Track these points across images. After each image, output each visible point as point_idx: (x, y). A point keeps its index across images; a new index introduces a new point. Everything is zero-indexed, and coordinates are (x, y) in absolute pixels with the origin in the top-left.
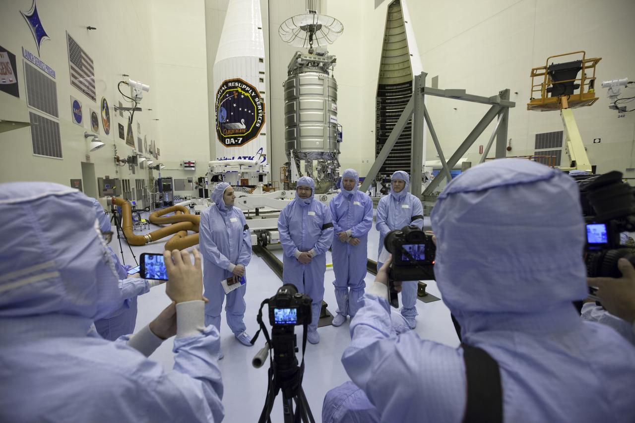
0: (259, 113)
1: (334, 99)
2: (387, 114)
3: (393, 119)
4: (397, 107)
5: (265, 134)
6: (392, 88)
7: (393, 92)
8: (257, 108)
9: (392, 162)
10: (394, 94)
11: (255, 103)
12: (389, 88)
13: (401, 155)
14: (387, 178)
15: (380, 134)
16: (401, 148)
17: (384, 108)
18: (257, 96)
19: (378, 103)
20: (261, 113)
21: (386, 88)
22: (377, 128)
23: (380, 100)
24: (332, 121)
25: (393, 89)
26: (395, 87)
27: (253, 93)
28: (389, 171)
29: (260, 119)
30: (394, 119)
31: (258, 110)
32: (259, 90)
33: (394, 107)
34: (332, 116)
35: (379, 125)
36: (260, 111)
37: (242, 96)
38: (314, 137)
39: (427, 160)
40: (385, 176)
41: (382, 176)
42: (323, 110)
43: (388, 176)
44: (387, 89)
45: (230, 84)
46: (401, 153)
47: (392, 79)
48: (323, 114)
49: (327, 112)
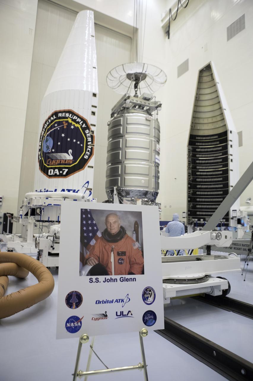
0: (88, 145)
1: (158, 140)
2: (198, 162)
3: (203, 166)
4: (206, 156)
5: (92, 167)
6: (202, 138)
7: (203, 142)
8: (87, 139)
9: (202, 206)
10: (204, 144)
11: (85, 134)
12: (199, 138)
13: (212, 200)
14: (199, 222)
15: (191, 179)
16: (212, 193)
17: (194, 156)
18: (88, 128)
19: (189, 151)
20: (90, 145)
21: (197, 138)
22: (189, 173)
23: (191, 149)
24: (157, 161)
25: (202, 140)
26: (204, 138)
27: (84, 124)
28: (199, 215)
29: (88, 151)
30: (204, 166)
31: (87, 142)
32: (90, 122)
33: (204, 156)
34: (157, 156)
35: (190, 171)
36: (89, 143)
37: (72, 127)
38: (139, 175)
39: (241, 206)
40: (196, 220)
41: (193, 220)
42: (149, 149)
43: (199, 220)
44: (197, 140)
45: (60, 115)
46: (211, 198)
47: (204, 131)
48: (149, 153)
49: (153, 151)
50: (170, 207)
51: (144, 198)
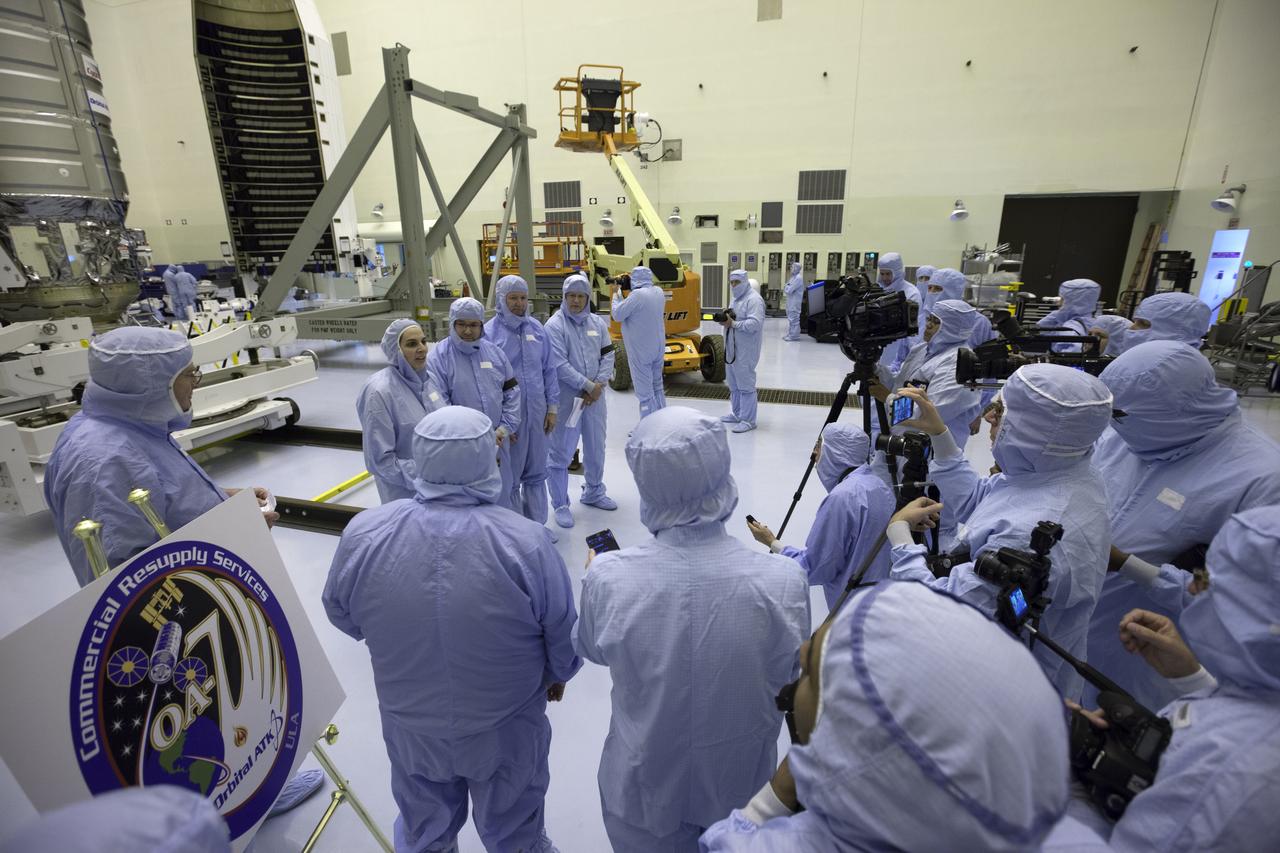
1: (82, 40)
2: (236, 105)
3: (254, 119)
4: (258, 91)
6: (236, 37)
7: (240, 49)
9: (272, 226)
10: (245, 55)
12: (228, 35)
13: (292, 209)
14: (267, 264)
15: (226, 155)
16: (289, 192)
17: (222, 87)
19: (204, 73)
21: (220, 34)
22: (216, 138)
23: (209, 65)
24: (95, 108)
25: (238, 41)
26: (243, 38)
28: (268, 247)
30: (258, 120)
33: (251, 90)
34: (92, 95)
35: (220, 133)
38: (44, 153)
39: (359, 222)
40: (262, 259)
41: (254, 259)
42: (56, 68)
43: (269, 258)
44: (223, 39)
46: (290, 205)
47: (239, 15)
48: (61, 83)
49: (73, 79)
50: (184, 222)
51: (83, 219)
